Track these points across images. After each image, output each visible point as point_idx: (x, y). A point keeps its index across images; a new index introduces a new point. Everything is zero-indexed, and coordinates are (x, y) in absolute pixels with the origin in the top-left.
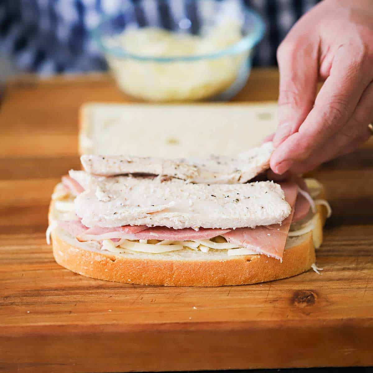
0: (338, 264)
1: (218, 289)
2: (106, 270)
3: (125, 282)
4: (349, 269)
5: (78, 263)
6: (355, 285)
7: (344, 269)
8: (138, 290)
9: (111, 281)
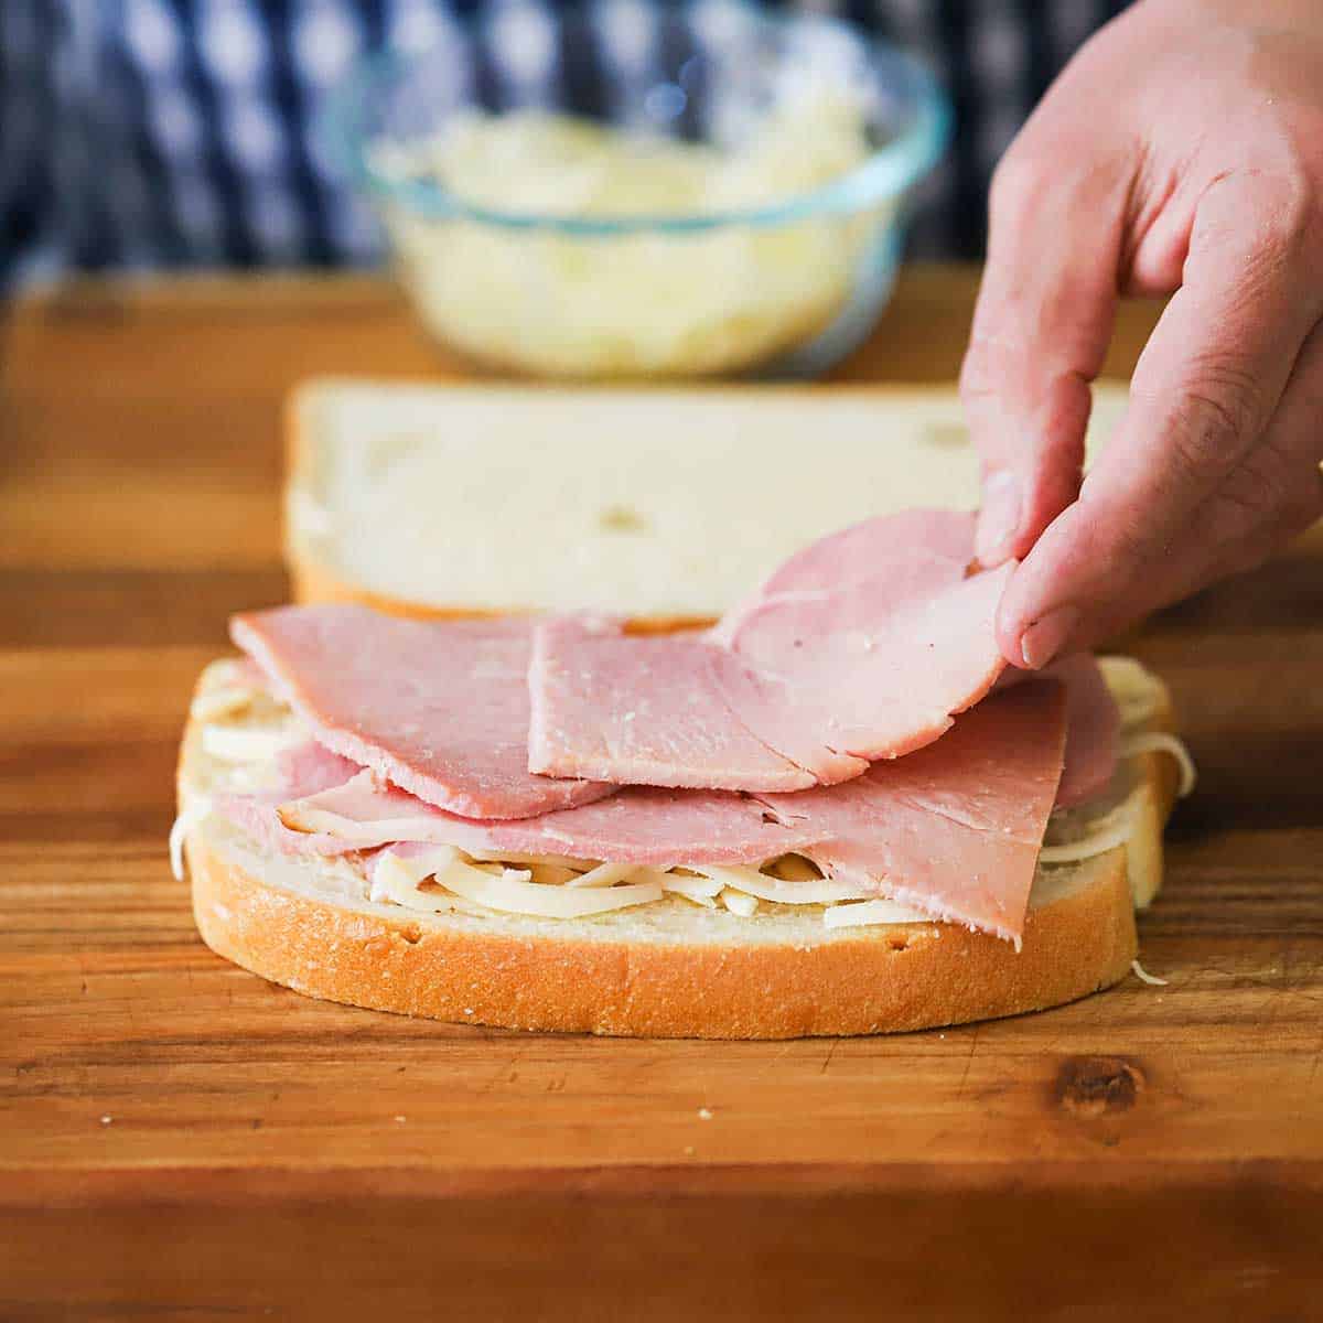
0: (1217, 966)
1: (787, 1048)
2: (385, 975)
3: (453, 1018)
4: (1257, 984)
5: (285, 946)
6: (1277, 1041)
7: (1238, 984)
8: (502, 1048)
9: (401, 1012)
